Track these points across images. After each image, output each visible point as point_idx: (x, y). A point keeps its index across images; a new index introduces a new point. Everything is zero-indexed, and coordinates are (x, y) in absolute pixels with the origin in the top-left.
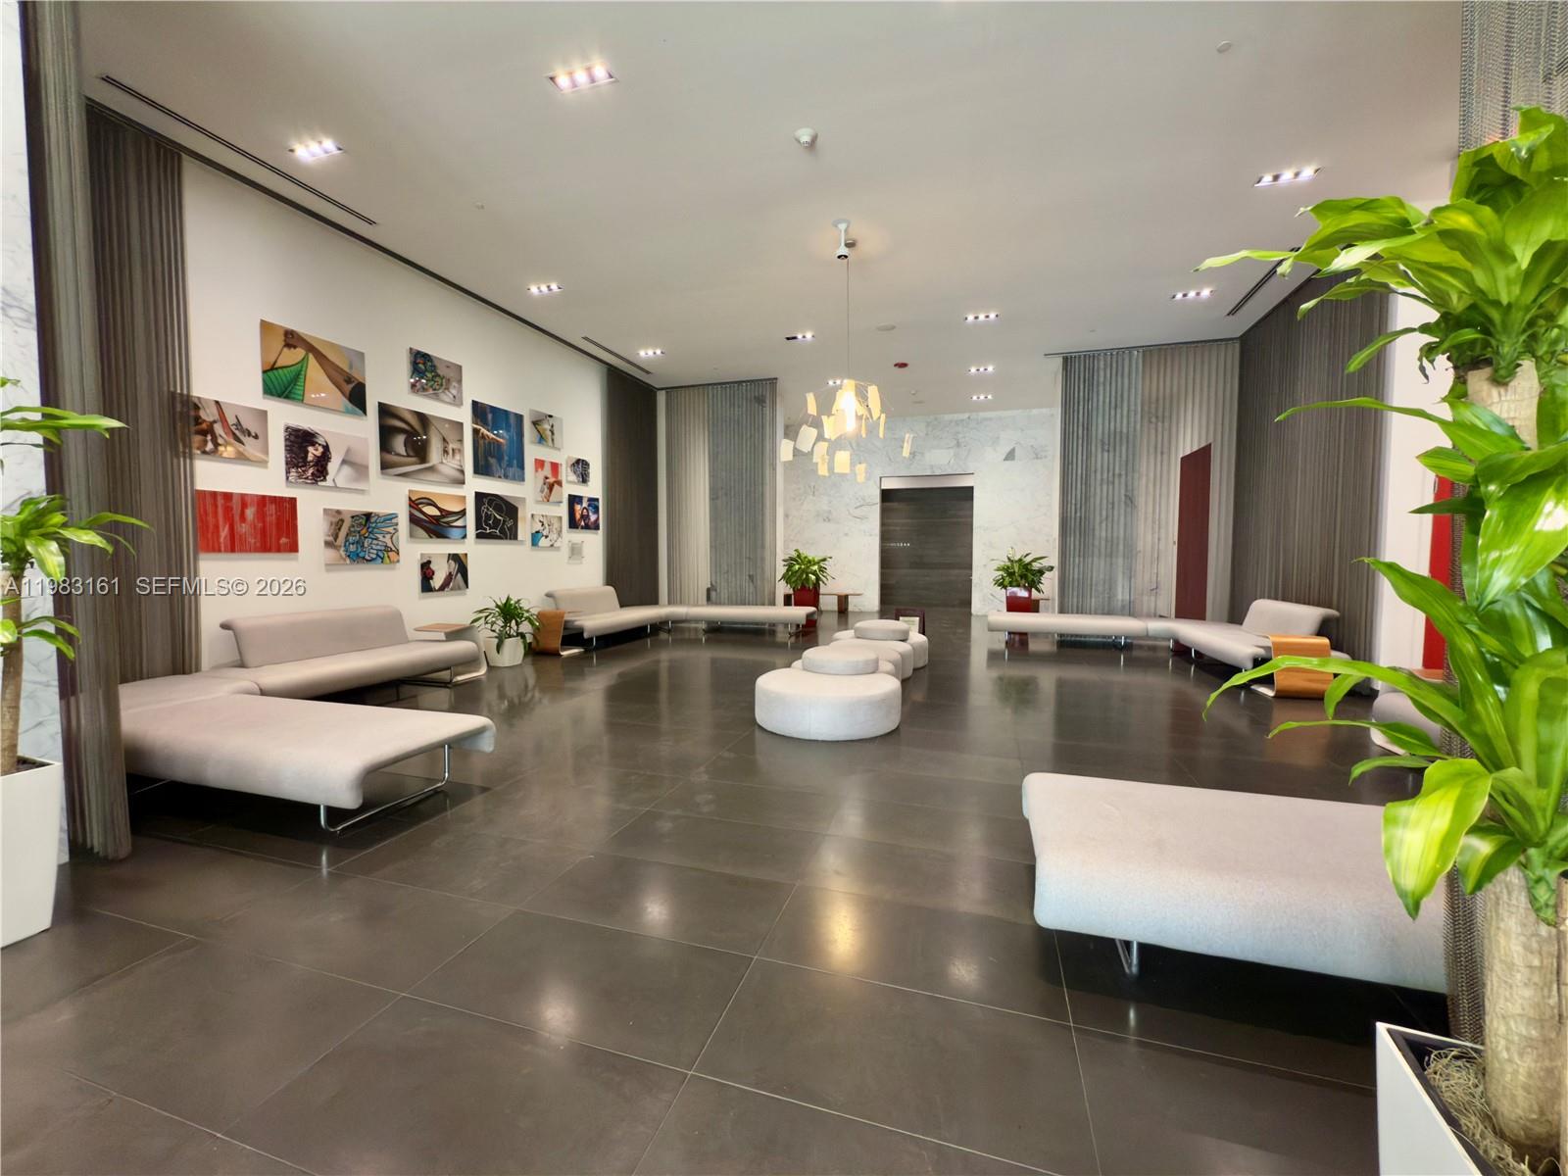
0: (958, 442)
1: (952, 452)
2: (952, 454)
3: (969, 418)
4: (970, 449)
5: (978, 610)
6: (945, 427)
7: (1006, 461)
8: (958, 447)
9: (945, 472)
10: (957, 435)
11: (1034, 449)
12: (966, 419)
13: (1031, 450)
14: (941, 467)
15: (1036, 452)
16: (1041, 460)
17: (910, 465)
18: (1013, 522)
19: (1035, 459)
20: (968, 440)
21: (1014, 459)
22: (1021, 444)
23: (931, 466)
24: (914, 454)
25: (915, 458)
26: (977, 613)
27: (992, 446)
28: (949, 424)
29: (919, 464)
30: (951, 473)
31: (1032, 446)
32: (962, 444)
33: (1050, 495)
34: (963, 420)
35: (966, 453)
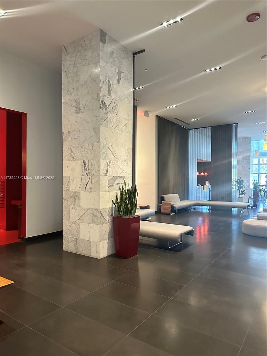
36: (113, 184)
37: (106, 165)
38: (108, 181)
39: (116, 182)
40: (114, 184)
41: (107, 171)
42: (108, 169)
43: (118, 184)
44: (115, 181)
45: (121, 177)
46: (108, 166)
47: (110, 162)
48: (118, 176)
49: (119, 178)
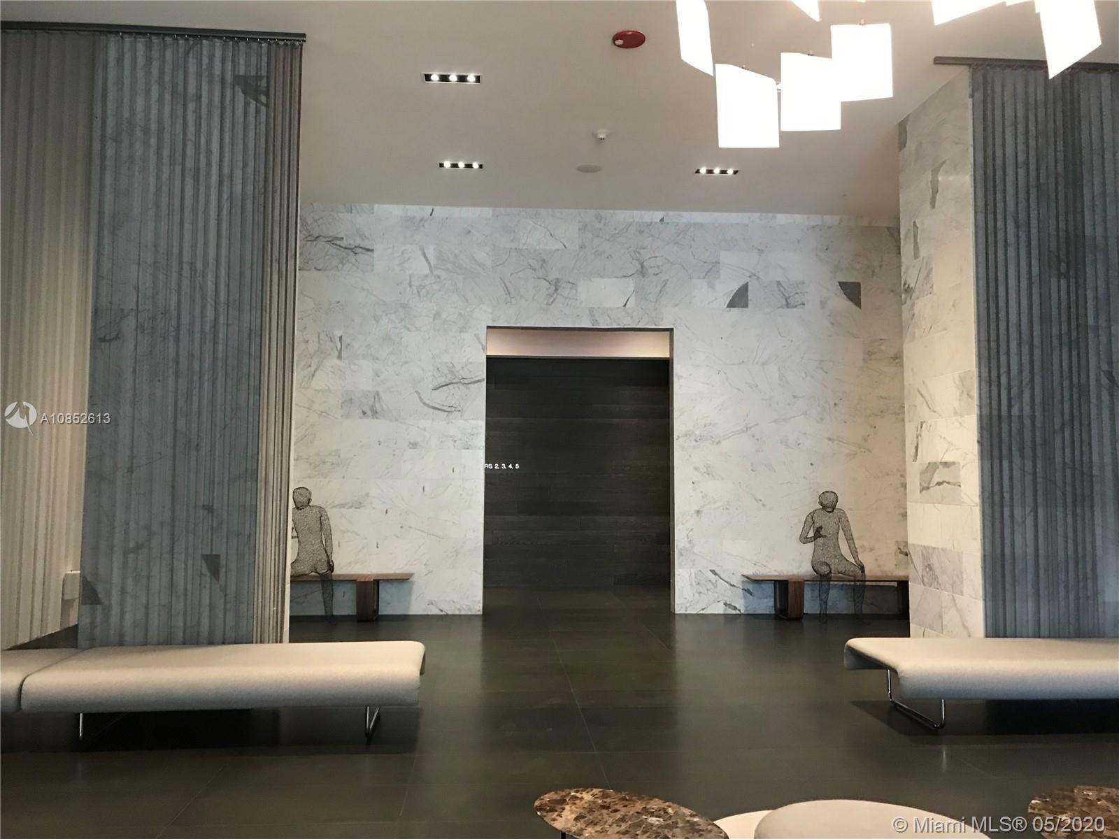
0: (642, 267)
1: (630, 285)
2: (631, 288)
3: (662, 220)
4: (666, 282)
5: (688, 605)
6: (616, 236)
7: (732, 309)
8: (644, 276)
9: (619, 325)
10: (641, 251)
11: (782, 289)
12: (656, 223)
13: (777, 290)
14: (610, 312)
15: (786, 294)
16: (794, 310)
17: (548, 304)
18: (749, 426)
19: (785, 307)
20: (660, 264)
21: (746, 306)
22: (758, 278)
23: (591, 310)
24: (556, 284)
25: (559, 291)
26: (686, 611)
27: (704, 278)
28: (625, 230)
29: (567, 305)
30: (629, 325)
31: (779, 283)
32: (650, 270)
33: (812, 377)
34: (651, 223)
35: (659, 288)
36: (929, 483)
37: (915, 436)
38: (918, 476)
39: (936, 478)
40: (931, 485)
41: (917, 450)
42: (918, 444)
43: (939, 484)
44: (932, 475)
45: (946, 463)
46: (917, 437)
47: (921, 427)
48: (939, 460)
49: (941, 467)
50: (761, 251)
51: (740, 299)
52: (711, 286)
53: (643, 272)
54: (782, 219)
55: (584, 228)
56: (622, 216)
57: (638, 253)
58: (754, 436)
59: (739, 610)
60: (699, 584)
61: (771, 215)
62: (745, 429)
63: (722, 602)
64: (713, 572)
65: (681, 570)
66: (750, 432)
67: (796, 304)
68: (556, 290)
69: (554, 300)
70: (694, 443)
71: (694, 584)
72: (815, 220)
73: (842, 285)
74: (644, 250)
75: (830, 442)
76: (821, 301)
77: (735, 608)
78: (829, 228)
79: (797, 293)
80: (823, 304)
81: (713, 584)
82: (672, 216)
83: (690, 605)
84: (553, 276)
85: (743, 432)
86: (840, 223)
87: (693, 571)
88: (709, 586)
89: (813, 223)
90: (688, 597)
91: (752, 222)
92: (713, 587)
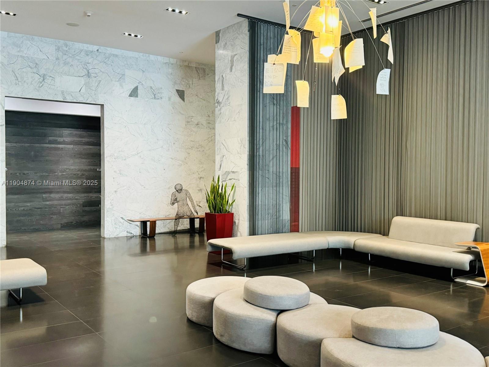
0: (88, 72)
1: (83, 81)
2: (83, 83)
3: (98, 50)
4: (100, 81)
5: (111, 233)
6: (75, 55)
7: (131, 97)
8: (89, 77)
9: (77, 101)
10: (88, 65)
11: (153, 90)
12: (94, 51)
13: (150, 90)
14: (72, 94)
15: (154, 93)
16: (158, 100)
17: (39, 87)
18: (138, 152)
19: (154, 98)
20: (97, 72)
21: (137, 96)
22: (142, 84)
23: (63, 92)
24: (44, 77)
25: (45, 81)
26: (110, 236)
27: (118, 81)
28: (79, 53)
29: (50, 88)
30: (82, 101)
31: (151, 88)
32: (92, 74)
33: (165, 131)
34: (92, 51)
35: (97, 84)
36: (226, 179)
37: (220, 161)
38: (221, 176)
39: (229, 177)
41: (221, 166)
42: (221, 164)
43: (230, 179)
44: (227, 176)
45: (234, 172)
47: (223, 157)
48: (231, 171)
49: (231, 173)
50: (143, 71)
51: (134, 93)
52: (121, 85)
53: (88, 75)
54: (152, 57)
55: (58, 49)
56: (78, 46)
57: (86, 65)
58: (140, 157)
59: (133, 234)
60: (116, 224)
61: (147, 55)
62: (137, 153)
63: (126, 231)
64: (122, 218)
65: (108, 218)
66: (139, 155)
67: (158, 98)
68: (44, 80)
69: (43, 85)
70: (114, 160)
71: (113, 224)
72: (166, 60)
73: (177, 91)
74: (89, 65)
75: (172, 160)
76: (169, 97)
77: (131, 233)
78: (172, 64)
79: (159, 93)
80: (169, 99)
81: (122, 224)
82: (102, 49)
83: (112, 234)
84: (42, 72)
85: (136, 155)
86: (176, 63)
87: (113, 218)
88: (120, 224)
89: (165, 62)
90: (111, 230)
91: (139, 57)
92: (122, 225)
